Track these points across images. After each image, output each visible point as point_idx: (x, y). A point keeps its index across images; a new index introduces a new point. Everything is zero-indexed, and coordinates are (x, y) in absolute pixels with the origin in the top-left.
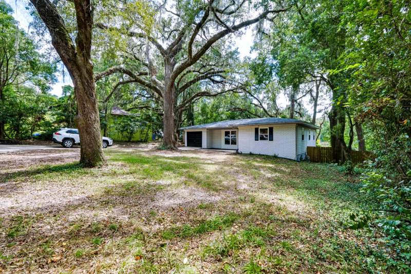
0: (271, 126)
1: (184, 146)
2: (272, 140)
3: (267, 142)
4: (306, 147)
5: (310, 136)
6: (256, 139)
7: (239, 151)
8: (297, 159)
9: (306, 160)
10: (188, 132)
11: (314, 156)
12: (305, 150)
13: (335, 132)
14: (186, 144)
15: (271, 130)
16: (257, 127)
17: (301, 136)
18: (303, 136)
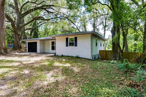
0: (76, 36)
1: (26, 52)
2: (77, 46)
3: (74, 47)
4: (98, 51)
5: (101, 44)
6: (67, 46)
7: (56, 54)
8: (92, 58)
9: (98, 59)
10: (28, 43)
11: (104, 56)
12: (98, 53)
13: (115, 40)
14: (27, 51)
15: (76, 38)
16: (67, 37)
17: (95, 43)
18: (96, 43)
